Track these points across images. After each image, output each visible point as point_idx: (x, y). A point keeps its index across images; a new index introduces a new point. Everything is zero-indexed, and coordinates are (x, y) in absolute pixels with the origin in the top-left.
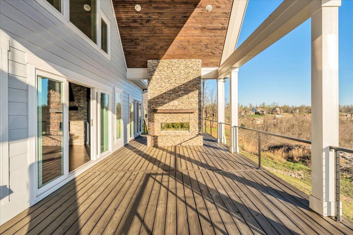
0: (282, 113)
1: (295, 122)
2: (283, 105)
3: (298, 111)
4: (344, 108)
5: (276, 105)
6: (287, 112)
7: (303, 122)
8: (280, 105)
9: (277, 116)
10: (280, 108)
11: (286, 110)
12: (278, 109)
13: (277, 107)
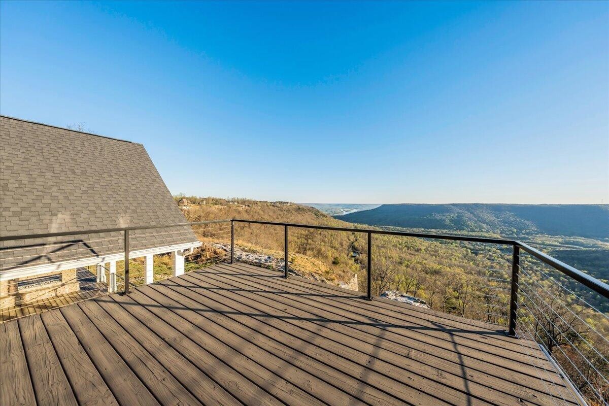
0: (189, 205)
1: (202, 214)
2: (191, 196)
3: (205, 202)
4: (241, 200)
5: (183, 196)
6: (194, 203)
7: (209, 213)
8: (187, 196)
9: (184, 208)
10: (187, 199)
11: (193, 201)
12: (185, 200)
13: (184, 198)
